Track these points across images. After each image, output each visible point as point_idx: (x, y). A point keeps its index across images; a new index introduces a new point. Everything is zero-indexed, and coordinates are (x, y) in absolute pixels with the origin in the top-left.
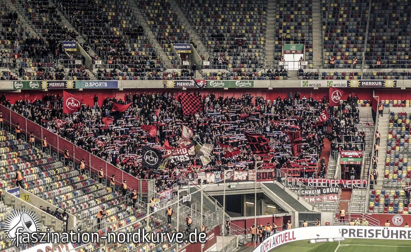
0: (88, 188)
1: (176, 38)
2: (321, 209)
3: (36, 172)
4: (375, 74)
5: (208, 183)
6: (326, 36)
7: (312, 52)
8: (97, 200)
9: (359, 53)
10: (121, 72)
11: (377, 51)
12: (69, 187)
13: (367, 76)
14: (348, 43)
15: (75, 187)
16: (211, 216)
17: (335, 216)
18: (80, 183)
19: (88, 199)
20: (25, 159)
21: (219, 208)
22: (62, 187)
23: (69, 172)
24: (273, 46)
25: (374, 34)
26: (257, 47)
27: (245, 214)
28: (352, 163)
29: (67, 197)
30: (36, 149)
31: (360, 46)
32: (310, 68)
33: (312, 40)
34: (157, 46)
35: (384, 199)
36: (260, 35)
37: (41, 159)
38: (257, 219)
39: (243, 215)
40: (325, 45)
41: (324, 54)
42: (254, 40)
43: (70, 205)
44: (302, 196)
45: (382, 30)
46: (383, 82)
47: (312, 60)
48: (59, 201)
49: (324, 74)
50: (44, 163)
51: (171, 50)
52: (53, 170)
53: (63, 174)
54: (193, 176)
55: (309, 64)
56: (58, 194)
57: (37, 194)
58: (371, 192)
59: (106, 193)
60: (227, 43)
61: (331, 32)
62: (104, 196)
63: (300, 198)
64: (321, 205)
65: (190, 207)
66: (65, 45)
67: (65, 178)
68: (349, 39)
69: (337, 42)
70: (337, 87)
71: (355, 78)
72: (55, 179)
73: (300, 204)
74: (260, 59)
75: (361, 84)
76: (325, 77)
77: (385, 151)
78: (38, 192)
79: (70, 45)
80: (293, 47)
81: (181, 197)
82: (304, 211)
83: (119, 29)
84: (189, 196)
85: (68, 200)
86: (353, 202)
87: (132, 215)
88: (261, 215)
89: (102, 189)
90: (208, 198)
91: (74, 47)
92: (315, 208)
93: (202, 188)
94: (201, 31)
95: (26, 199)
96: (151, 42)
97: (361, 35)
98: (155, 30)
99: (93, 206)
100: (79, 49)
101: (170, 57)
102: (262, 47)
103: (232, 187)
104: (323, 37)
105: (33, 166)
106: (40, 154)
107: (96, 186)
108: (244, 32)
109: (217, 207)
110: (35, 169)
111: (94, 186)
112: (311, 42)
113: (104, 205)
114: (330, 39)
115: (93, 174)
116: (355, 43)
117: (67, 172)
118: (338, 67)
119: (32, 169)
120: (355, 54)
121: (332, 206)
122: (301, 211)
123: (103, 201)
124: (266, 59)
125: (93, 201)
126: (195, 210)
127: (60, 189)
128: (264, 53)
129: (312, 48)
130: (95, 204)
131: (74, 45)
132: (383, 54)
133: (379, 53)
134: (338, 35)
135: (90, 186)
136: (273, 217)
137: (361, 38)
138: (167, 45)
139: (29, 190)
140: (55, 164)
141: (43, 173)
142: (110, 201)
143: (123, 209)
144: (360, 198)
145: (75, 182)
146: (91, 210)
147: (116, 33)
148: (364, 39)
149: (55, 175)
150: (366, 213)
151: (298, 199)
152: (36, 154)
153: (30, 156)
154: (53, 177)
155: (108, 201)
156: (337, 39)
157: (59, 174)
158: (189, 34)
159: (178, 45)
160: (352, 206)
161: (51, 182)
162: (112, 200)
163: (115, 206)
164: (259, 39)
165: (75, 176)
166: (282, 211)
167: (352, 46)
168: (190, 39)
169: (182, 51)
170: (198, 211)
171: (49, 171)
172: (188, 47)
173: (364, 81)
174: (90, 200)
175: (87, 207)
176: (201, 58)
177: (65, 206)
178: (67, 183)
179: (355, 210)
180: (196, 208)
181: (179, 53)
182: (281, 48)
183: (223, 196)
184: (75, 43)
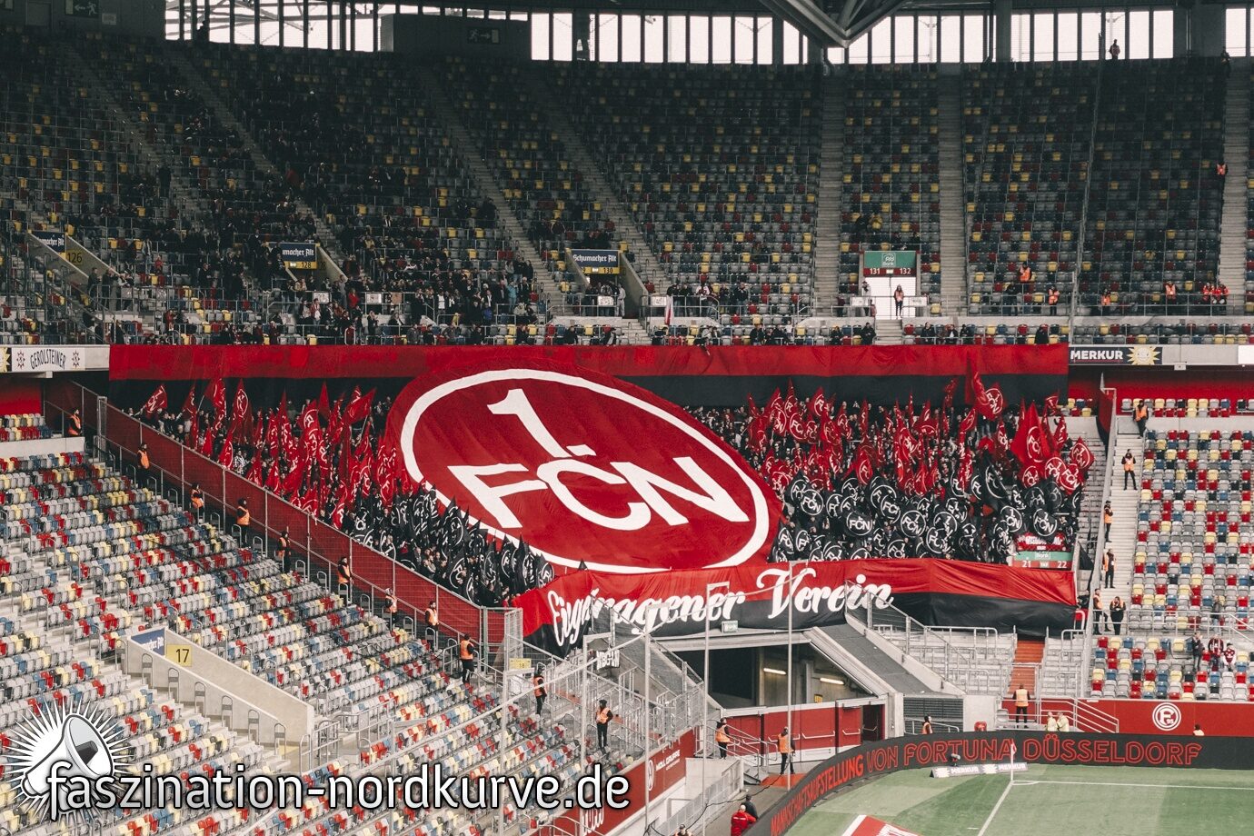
0: (347, 630)
1: (580, 235)
2: (963, 688)
3: (207, 588)
4: (1105, 330)
6: (975, 229)
7: (939, 272)
8: (368, 662)
9: (1062, 275)
10: (435, 324)
11: (1112, 270)
12: (294, 627)
13: (1084, 334)
14: (1034, 249)
15: (311, 629)
16: (671, 705)
17: (1000, 708)
18: (325, 618)
19: (345, 660)
20: (177, 553)
21: (693, 684)
22: (277, 627)
23: (296, 586)
24: (834, 255)
25: (1101, 225)
26: (794, 260)
27: (761, 701)
28: (1044, 565)
29: (290, 654)
30: (209, 526)
31: (1064, 255)
32: (933, 314)
33: (939, 241)
34: (528, 254)
35: (1129, 661)
36: (800, 228)
37: (220, 553)
38: (793, 713)
39: (755, 704)
40: (975, 255)
41: (971, 276)
42: (786, 240)
43: (297, 677)
45: (1122, 214)
46: (1126, 351)
47: (939, 292)
48: (267, 665)
49: (971, 330)
50: (228, 563)
51: (566, 267)
52: (253, 583)
53: (280, 593)
55: (930, 302)
56: (266, 647)
57: (209, 647)
58: (1095, 641)
59: (393, 643)
60: (716, 249)
61: (989, 219)
62: (388, 650)
63: (907, 657)
64: (962, 677)
65: (616, 681)
66: (285, 252)
67: (284, 604)
68: (1035, 237)
69: (1005, 245)
72: (258, 607)
73: (907, 673)
74: (801, 291)
76: (972, 337)
77: (1133, 534)
78: (212, 642)
79: (298, 253)
80: (890, 259)
81: (593, 655)
82: (918, 692)
83: (428, 210)
84: (614, 652)
85: (292, 662)
86: (1047, 669)
87: (462, 702)
88: (804, 701)
89: (381, 633)
90: (664, 657)
91: (311, 259)
92: (947, 684)
94: (646, 217)
95: (182, 659)
96: (512, 244)
97: (1067, 228)
98: (525, 214)
99: (358, 677)
100: (322, 264)
101: (563, 283)
102: (806, 258)
103: (726, 628)
104: (969, 233)
105: (200, 570)
106: (219, 540)
107: (366, 624)
108: (758, 218)
109: (689, 681)
110: (206, 581)
111: (362, 625)
112: (935, 246)
113: (389, 675)
114: (985, 238)
115: (359, 594)
116: (1053, 250)
117: (290, 588)
118: (1008, 312)
119: (196, 579)
120: (1051, 277)
121: (991, 678)
122: (910, 693)
123: (386, 665)
124: (817, 290)
125: (359, 664)
126: (629, 691)
127: (272, 633)
128: (812, 275)
129: (939, 261)
130: (364, 673)
131: (310, 252)
132: (1126, 278)
133: (1117, 276)
134: (1007, 227)
135: (350, 625)
136: (836, 709)
137: (1067, 235)
138: (555, 254)
139: (189, 636)
140: (257, 566)
141: (225, 590)
142: (404, 664)
143: (437, 686)
144: (1066, 658)
145: (311, 614)
146: (352, 688)
147: (421, 222)
148: (1075, 237)
149: (259, 596)
150: (1082, 697)
151: (903, 661)
152: (208, 541)
153: (191, 545)
154: (253, 601)
155: (399, 665)
156: (1006, 238)
157: (270, 593)
158: (613, 224)
159: (584, 254)
160: (1046, 679)
161: (247, 614)
162: (408, 662)
163: (417, 679)
164: (798, 237)
165: (312, 600)
166: (860, 691)
167: (1044, 255)
168: (617, 238)
169: (595, 270)
170: (636, 692)
171: (241, 586)
172: (612, 258)
173: (1077, 349)
174: (351, 663)
175: (343, 680)
176: (644, 289)
177: (286, 679)
178: (291, 616)
179: (1053, 691)
180: (632, 683)
181: (586, 275)
182: (858, 262)
183: (704, 651)
184: (312, 247)
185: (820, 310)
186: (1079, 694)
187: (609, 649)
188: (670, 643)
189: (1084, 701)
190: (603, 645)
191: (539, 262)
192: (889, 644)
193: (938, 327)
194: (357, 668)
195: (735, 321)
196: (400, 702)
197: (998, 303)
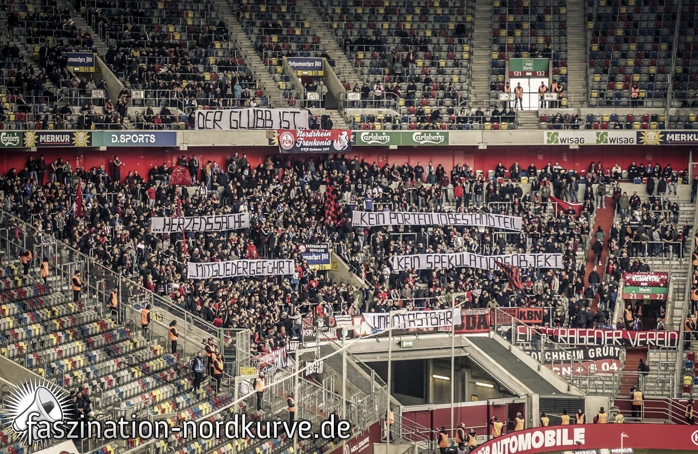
0: (117, 345)
1: (294, 46)
2: (585, 390)
4: (692, 119)
5: (357, 337)
6: (594, 41)
7: (567, 75)
8: (133, 370)
9: (660, 76)
10: (184, 114)
12: (77, 343)
13: (676, 122)
14: (638, 56)
15: (90, 345)
16: (362, 402)
17: (614, 405)
18: (101, 336)
19: (116, 368)
21: (379, 387)
22: (65, 343)
23: (78, 312)
24: (486, 61)
25: (690, 39)
26: (456, 65)
27: (431, 400)
28: (647, 297)
29: (74, 363)
31: (662, 61)
33: (566, 51)
34: (255, 63)
36: (460, 41)
37: (22, 287)
38: (456, 409)
39: (426, 402)
40: (594, 61)
41: (591, 77)
42: (450, 50)
43: (79, 381)
44: (547, 363)
48: (57, 372)
49: (590, 118)
50: (28, 294)
51: (283, 70)
52: (46, 310)
53: (67, 318)
54: (327, 323)
56: (56, 358)
57: (13, 358)
58: (685, 355)
59: (152, 355)
61: (604, 34)
62: (148, 361)
63: (543, 367)
64: (584, 382)
66: (71, 60)
67: (70, 325)
68: (640, 47)
69: (617, 54)
70: (616, 143)
71: (652, 126)
72: (49, 328)
73: (542, 379)
74: (462, 89)
75: (664, 138)
76: (591, 123)
79: (81, 60)
80: (529, 64)
81: (303, 364)
82: (550, 393)
83: (178, 28)
84: (320, 362)
85: (76, 370)
87: (204, 400)
88: (464, 400)
90: (357, 366)
91: (90, 64)
92: (573, 388)
93: (345, 347)
94: (344, 32)
96: (242, 53)
97: (664, 41)
98: (252, 31)
99: (125, 381)
100: (99, 69)
101: (281, 83)
102: (465, 63)
103: (405, 344)
104: (589, 45)
105: (7, 300)
107: (132, 341)
108: (429, 33)
109: (375, 385)
110: (11, 308)
111: (128, 342)
112: (563, 55)
113: (148, 379)
114: (601, 48)
116: (652, 56)
117: (74, 313)
118: (618, 105)
120: (651, 79)
121: (606, 383)
122: (545, 394)
123: (147, 372)
124: (474, 88)
125: (126, 371)
126: (331, 392)
127: (61, 348)
128: (469, 77)
129: (566, 66)
130: (130, 377)
131: (89, 60)
134: (618, 40)
135: (120, 341)
136: (488, 406)
137: (664, 47)
138: (275, 61)
140: (49, 297)
141: (25, 315)
142: (160, 371)
143: (186, 388)
144: (663, 368)
145: (90, 333)
146: (121, 389)
147: (174, 36)
148: (670, 48)
150: (676, 398)
151: (539, 369)
154: (46, 324)
155: (157, 372)
156: (617, 49)
157: (59, 317)
158: (319, 38)
159: (297, 61)
160: (648, 384)
162: (163, 370)
163: (170, 382)
164: (459, 48)
165: (91, 322)
166: (506, 393)
167: (646, 61)
168: (321, 48)
170: (336, 392)
172: (318, 64)
173: (672, 133)
174: (121, 370)
175: (114, 383)
176: (342, 87)
177: (71, 382)
178: (75, 335)
179: (653, 393)
180: (332, 386)
181: (298, 76)
182: (504, 67)
183: (387, 362)
184: (91, 56)
185: (476, 103)
186: (673, 395)
187: (316, 361)
188: (362, 356)
189: (677, 401)
190: (310, 357)
191: (262, 67)
192: (529, 357)
193: (565, 116)
194: (124, 373)
195: (410, 112)
196: (158, 399)
197: (611, 98)
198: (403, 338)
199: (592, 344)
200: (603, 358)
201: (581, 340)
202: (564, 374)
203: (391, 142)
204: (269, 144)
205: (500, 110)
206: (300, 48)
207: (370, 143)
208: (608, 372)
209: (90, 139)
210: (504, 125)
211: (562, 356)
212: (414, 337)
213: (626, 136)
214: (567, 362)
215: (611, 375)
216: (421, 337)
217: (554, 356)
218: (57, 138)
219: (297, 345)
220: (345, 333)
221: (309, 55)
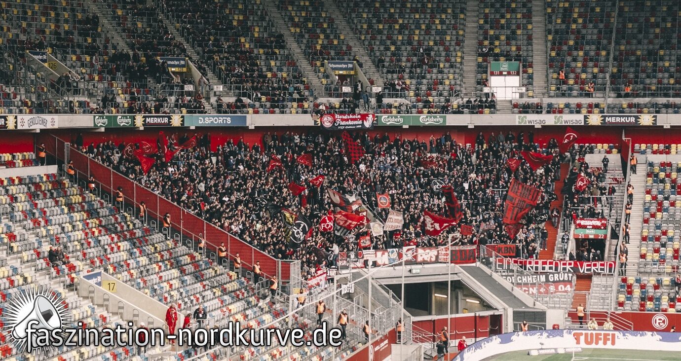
0: (203, 272)
1: (332, 53)
2: (546, 305)
3: (125, 249)
4: (625, 106)
5: (380, 266)
6: (552, 49)
7: (532, 74)
8: (214, 290)
9: (601, 75)
10: (252, 103)
11: (629, 72)
12: (173, 271)
13: (613, 108)
14: (585, 61)
15: (183, 272)
16: (383, 314)
17: (567, 316)
18: (190, 265)
19: (202, 289)
20: (108, 229)
21: (395, 302)
22: (164, 271)
23: (174, 248)
24: (474, 64)
25: (623, 48)
26: (451, 66)
27: (433, 312)
28: (591, 237)
29: (171, 286)
31: (602, 64)
32: (529, 97)
33: (532, 56)
34: (304, 65)
35: (639, 290)
36: (455, 49)
37: (133, 229)
38: (452, 319)
39: (430, 314)
40: (551, 63)
41: (550, 76)
42: (447, 56)
43: (175, 298)
44: (519, 285)
45: (635, 41)
46: (637, 118)
47: (532, 85)
48: (158, 292)
49: (550, 106)
50: (137, 235)
51: (325, 70)
52: (151, 246)
53: (166, 252)
54: (357, 256)
55: (527, 90)
56: (157, 282)
57: (126, 282)
59: (228, 280)
60: (408, 61)
61: (560, 44)
62: (226, 284)
63: (515, 288)
64: (545, 299)
65: (353, 301)
66: (169, 62)
67: (168, 258)
68: (586, 54)
69: (569, 59)
70: (569, 124)
71: (595, 111)
72: (153, 260)
73: (515, 297)
74: (456, 84)
75: (604, 120)
76: (551, 110)
77: (641, 220)
78: (128, 279)
79: (176, 63)
80: (505, 66)
81: (339, 286)
82: (521, 307)
83: (248, 39)
84: (351, 284)
85: (172, 290)
86: (593, 294)
87: (267, 312)
88: (457, 312)
89: (222, 274)
90: (379, 288)
91: (183, 66)
92: (537, 303)
93: (370, 274)
94: (369, 43)
95: (111, 288)
96: (295, 58)
97: (604, 49)
98: (302, 41)
99: (209, 299)
100: (189, 69)
101: (323, 80)
102: (458, 65)
103: (414, 271)
104: (549, 52)
105: (121, 239)
106: (132, 222)
107: (214, 269)
108: (431, 43)
109: (393, 301)
110: (124, 245)
111: (211, 269)
112: (530, 59)
113: (226, 297)
114: (558, 54)
115: (209, 252)
116: (596, 61)
117: (171, 249)
118: (570, 96)
119: (119, 244)
120: (595, 76)
121: (562, 299)
122: (517, 308)
123: (224, 291)
126: (360, 306)
127: (161, 274)
128: (461, 75)
129: (532, 67)
130: (212, 296)
131: (182, 62)
132: (637, 77)
133: (631, 76)
134: (570, 48)
135: (205, 269)
136: (475, 316)
137: (604, 53)
138: (318, 63)
139: (115, 276)
140: (153, 237)
141: (135, 250)
142: (234, 291)
143: (253, 304)
144: (603, 289)
145: (183, 263)
147: (244, 46)
148: (608, 54)
149: (154, 253)
150: (613, 311)
151: (512, 290)
152: (126, 223)
153: (117, 225)
154: (150, 256)
155: (232, 292)
156: (569, 55)
157: (160, 252)
158: (351, 47)
159: (335, 63)
160: (592, 300)
161: (147, 263)
162: (236, 290)
163: (242, 299)
164: (454, 54)
165: (183, 255)
166: (488, 307)
167: (591, 64)
168: (353, 54)
169: (341, 72)
170: (364, 307)
171: (144, 248)
172: (350, 66)
173: (609, 116)
174: (205, 290)
175: (201, 300)
176: (368, 83)
177: (169, 300)
178: (172, 264)
179: (596, 307)
180: (361, 302)
181: (336, 75)
182: (487, 68)
183: (401, 284)
184: (184, 60)
185: (466, 94)
186: (611, 309)
187: (349, 283)
188: (382, 280)
189: (614, 313)
190: (345, 280)
191: (309, 68)
192: (505, 281)
193: (532, 104)
194: (208, 293)
195: (418, 101)
196: (232, 312)
197: (565, 91)
198: (413, 267)
199: (551, 271)
200: (560, 281)
201: (544, 268)
202: (531, 293)
203: (404, 123)
204: (315, 124)
205: (484, 99)
206: (337, 54)
207: (388, 123)
208: (563, 292)
209: (183, 121)
210: (487, 110)
211: (530, 279)
212: (420, 266)
213: (576, 119)
214: (533, 285)
215: (565, 294)
216: (426, 266)
217: (524, 279)
218: (159, 120)
219: (335, 272)
220: (370, 263)
221: (344, 59)
